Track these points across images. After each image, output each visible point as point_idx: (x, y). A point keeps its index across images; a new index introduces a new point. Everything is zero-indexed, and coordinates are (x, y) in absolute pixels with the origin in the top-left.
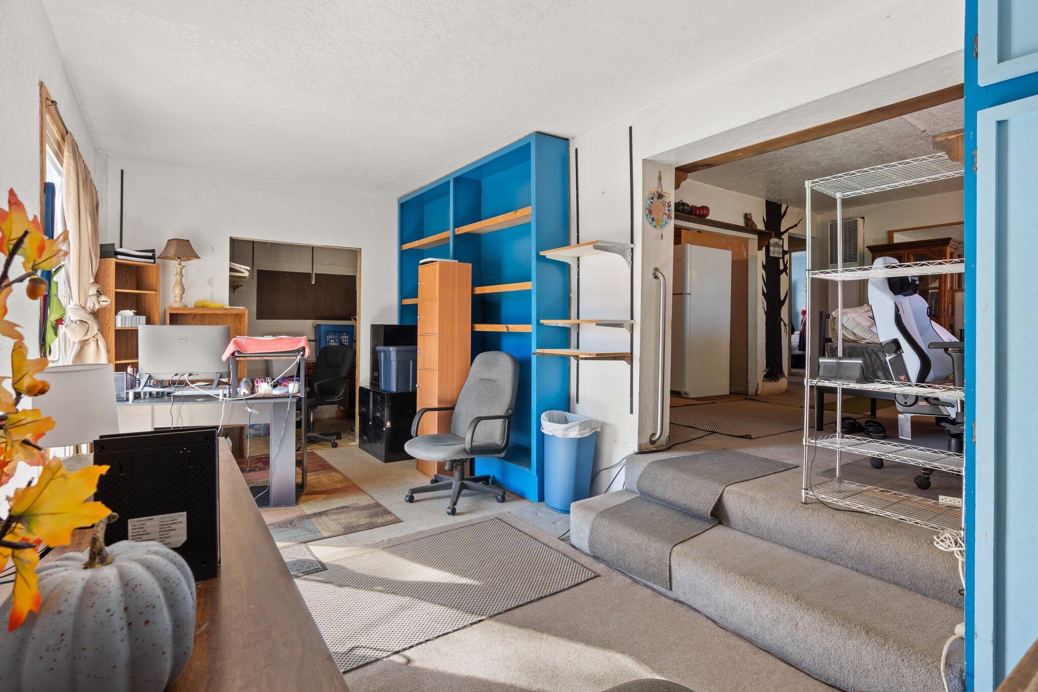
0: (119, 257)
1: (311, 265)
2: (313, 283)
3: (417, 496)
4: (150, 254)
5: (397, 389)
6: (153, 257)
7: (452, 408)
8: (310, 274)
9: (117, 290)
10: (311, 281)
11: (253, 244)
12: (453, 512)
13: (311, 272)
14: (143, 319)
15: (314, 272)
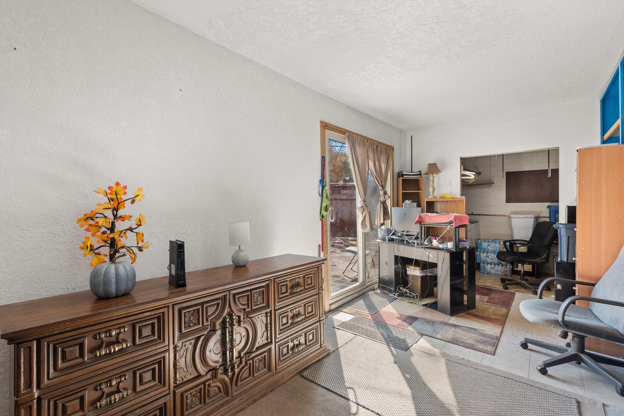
0: (404, 176)
1: (547, 164)
2: (549, 176)
3: (530, 346)
4: (419, 173)
5: (567, 259)
6: (420, 174)
7: (593, 285)
8: (547, 170)
9: (403, 192)
10: (548, 175)
11: (503, 156)
12: (543, 371)
13: (547, 168)
14: (415, 204)
15: (551, 168)
